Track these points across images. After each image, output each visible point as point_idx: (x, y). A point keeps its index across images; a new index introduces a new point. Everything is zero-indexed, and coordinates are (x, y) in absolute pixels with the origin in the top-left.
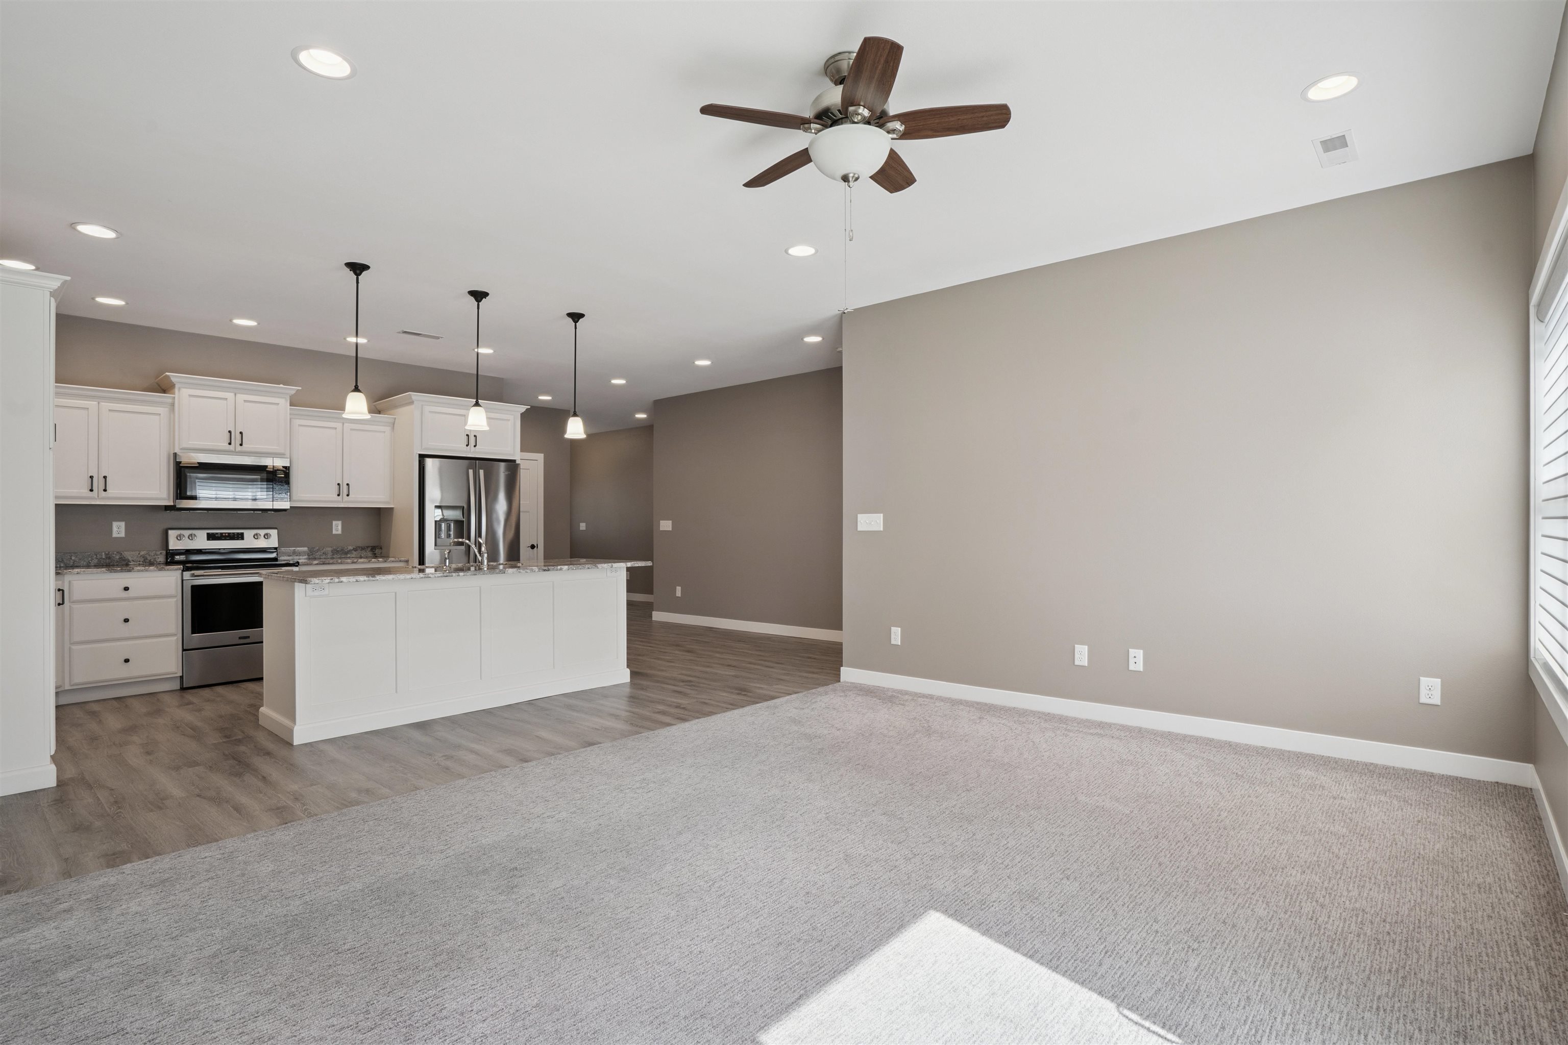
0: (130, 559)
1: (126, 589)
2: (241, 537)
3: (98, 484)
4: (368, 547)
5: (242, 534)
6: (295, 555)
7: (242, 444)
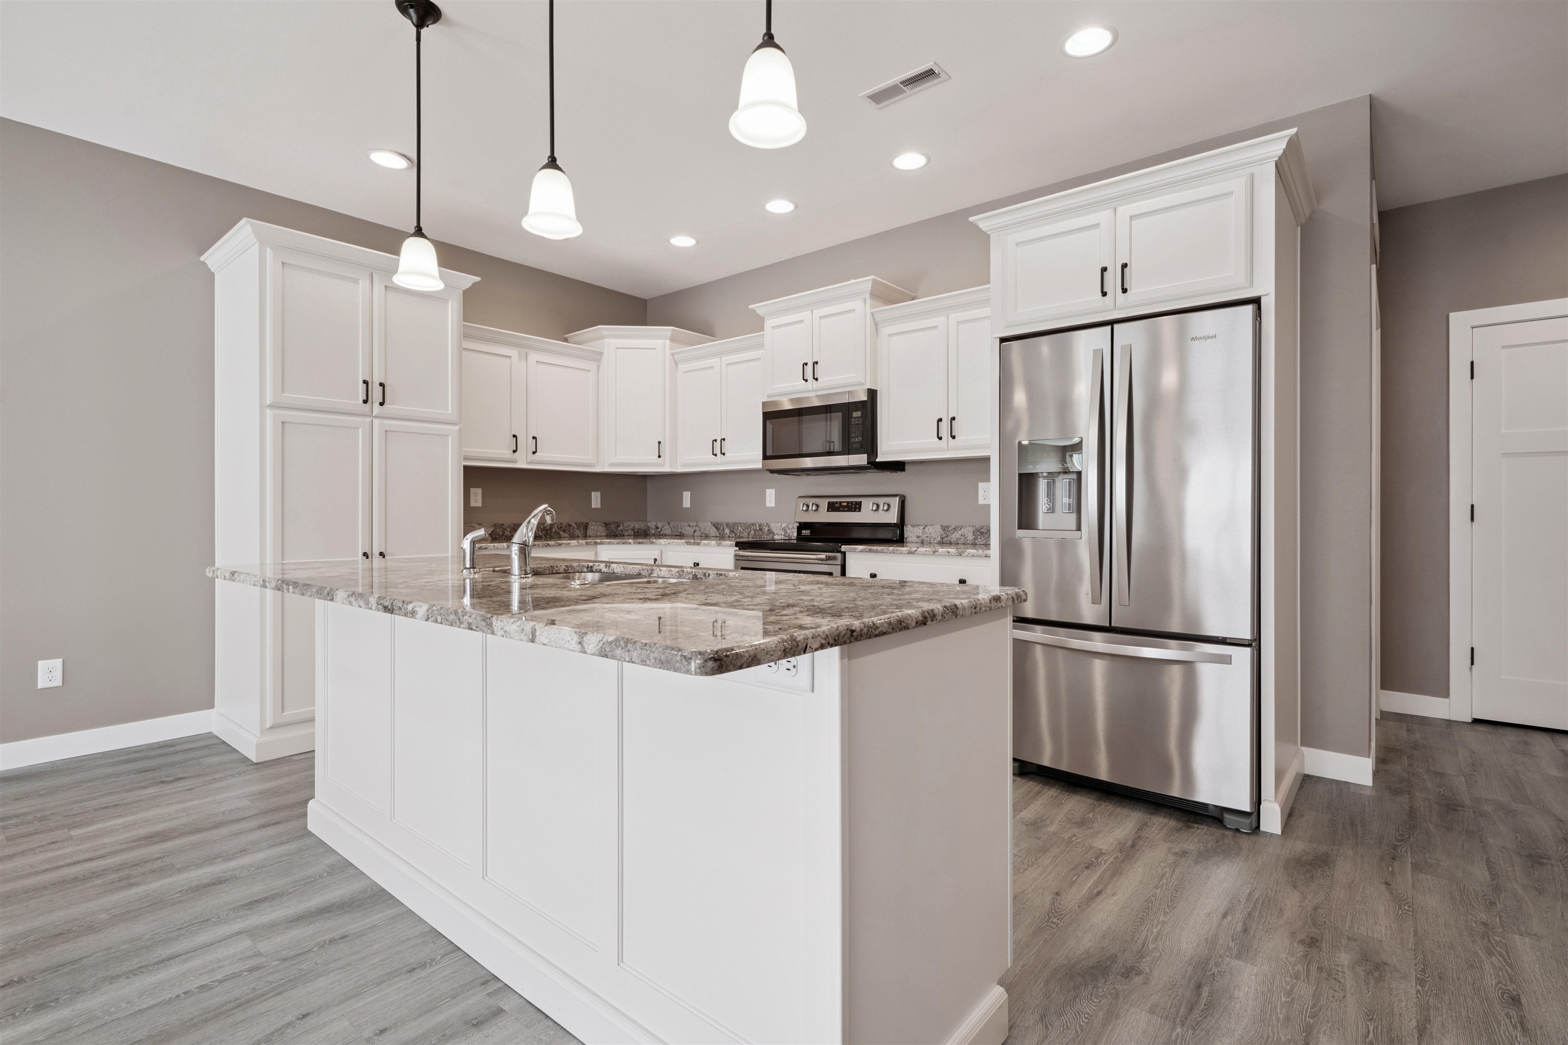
1: (696, 564)
2: (858, 507)
3: (719, 447)
5: (860, 502)
6: (925, 536)
7: (818, 378)
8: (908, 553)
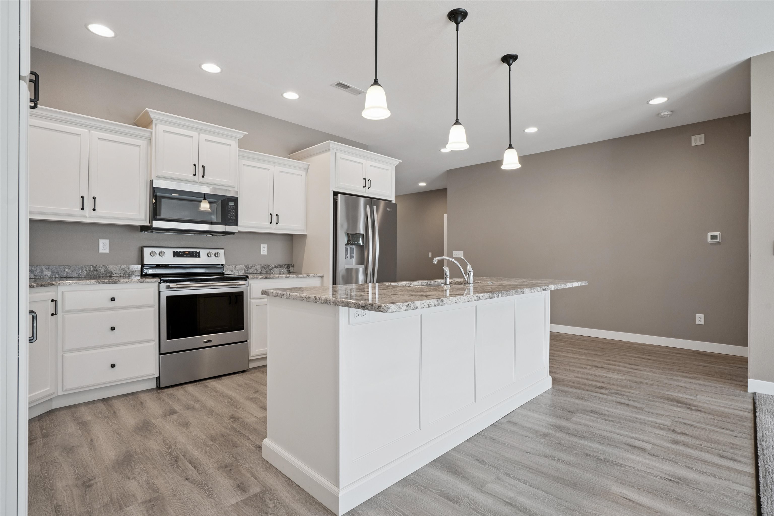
0: (113, 272)
1: (113, 299)
2: (197, 255)
3: (89, 204)
4: (285, 265)
5: (199, 253)
6: (236, 271)
7: (204, 176)
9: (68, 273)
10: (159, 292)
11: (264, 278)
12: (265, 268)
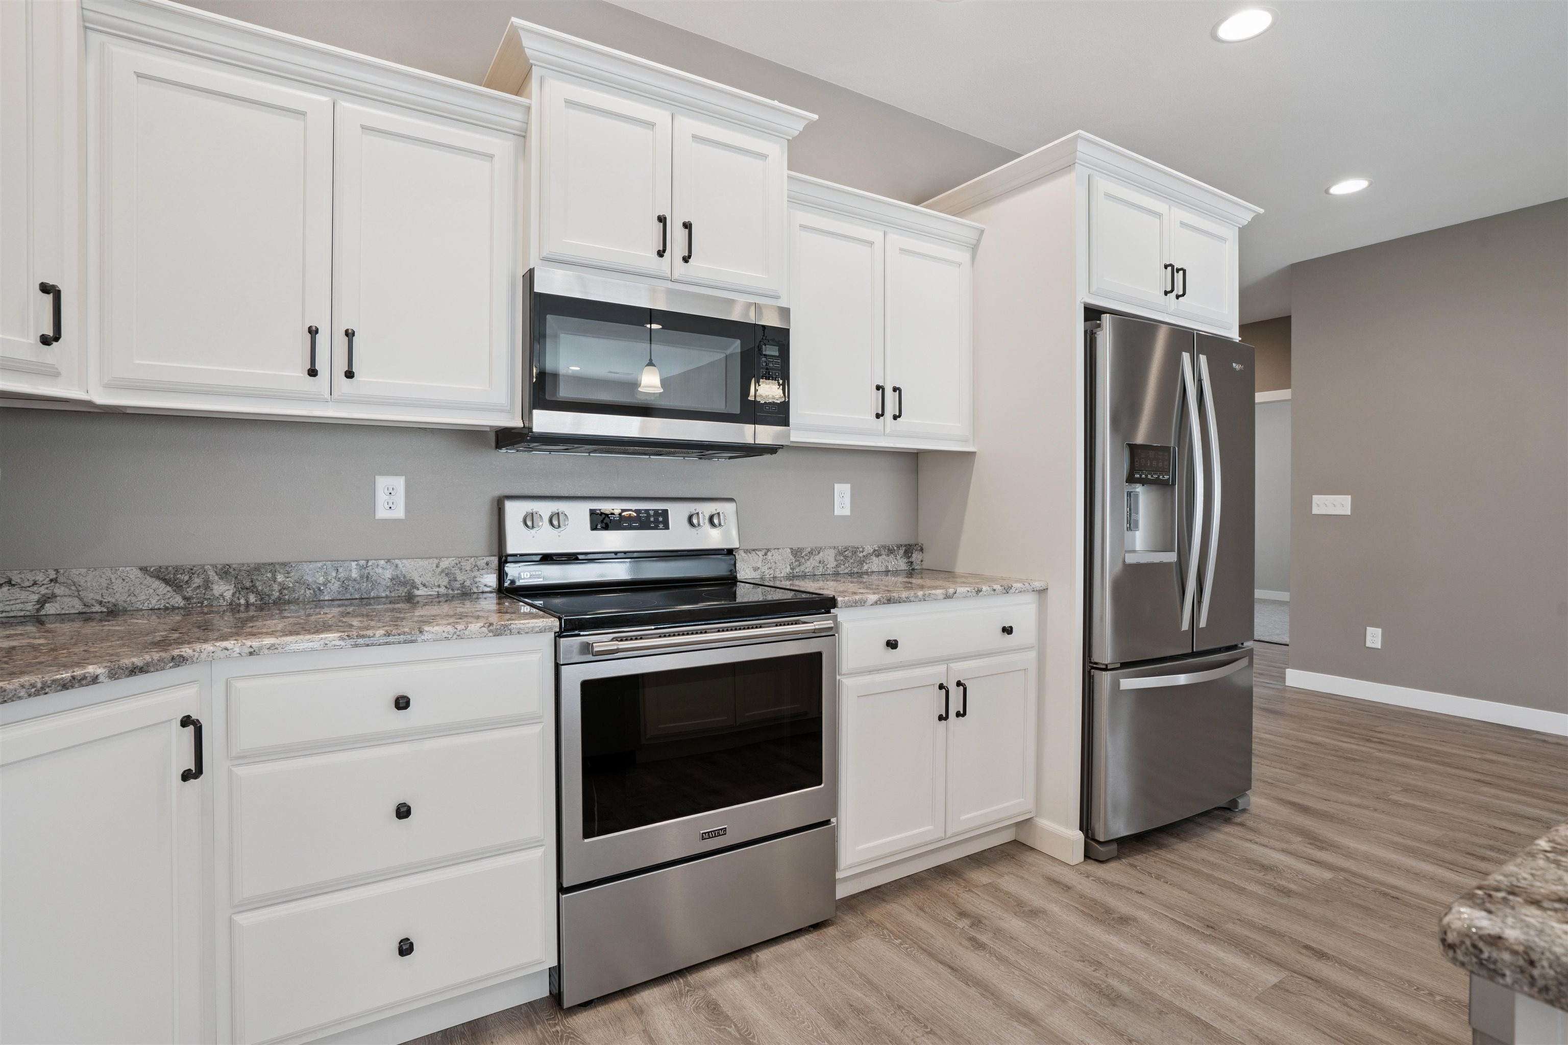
0: (418, 580)
1: (402, 703)
2: (659, 521)
3: (331, 352)
4: (899, 547)
5: (665, 512)
6: (766, 567)
7: (689, 257)
8: (945, 598)
9: (283, 588)
10: (557, 667)
11: (884, 603)
12: (846, 557)
